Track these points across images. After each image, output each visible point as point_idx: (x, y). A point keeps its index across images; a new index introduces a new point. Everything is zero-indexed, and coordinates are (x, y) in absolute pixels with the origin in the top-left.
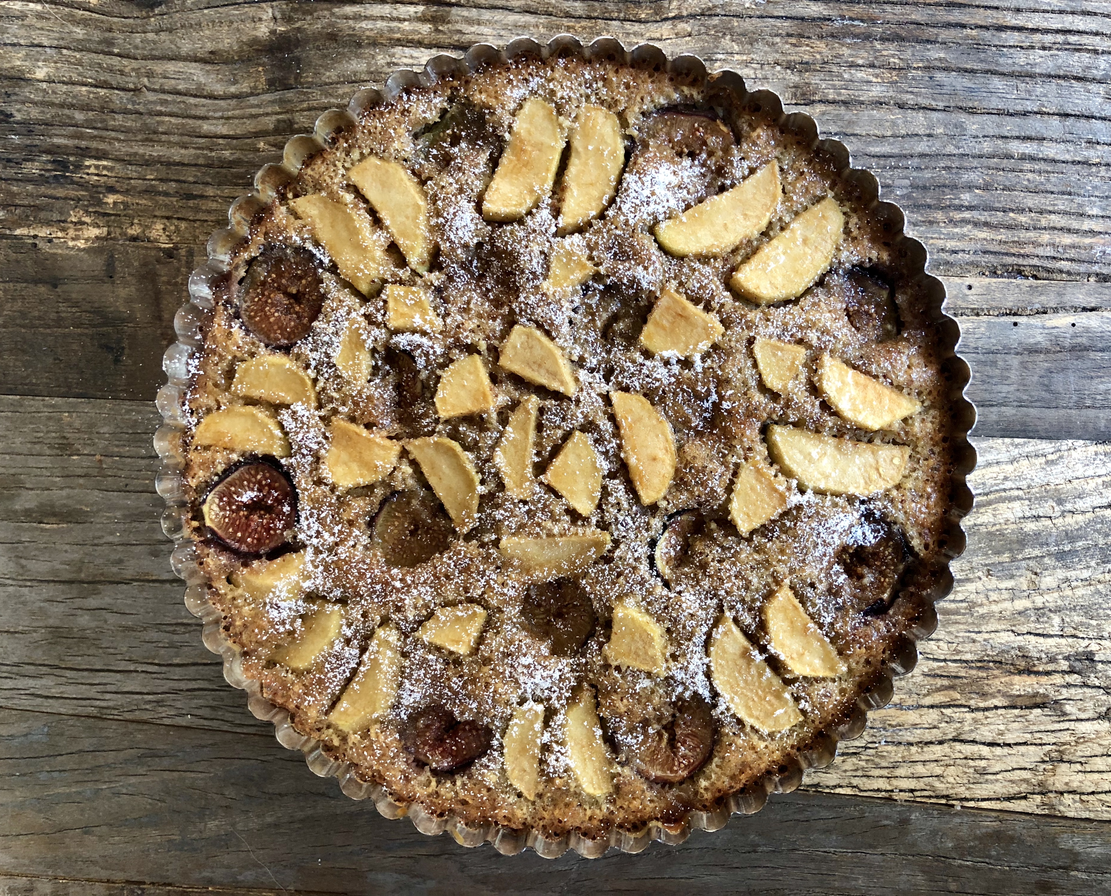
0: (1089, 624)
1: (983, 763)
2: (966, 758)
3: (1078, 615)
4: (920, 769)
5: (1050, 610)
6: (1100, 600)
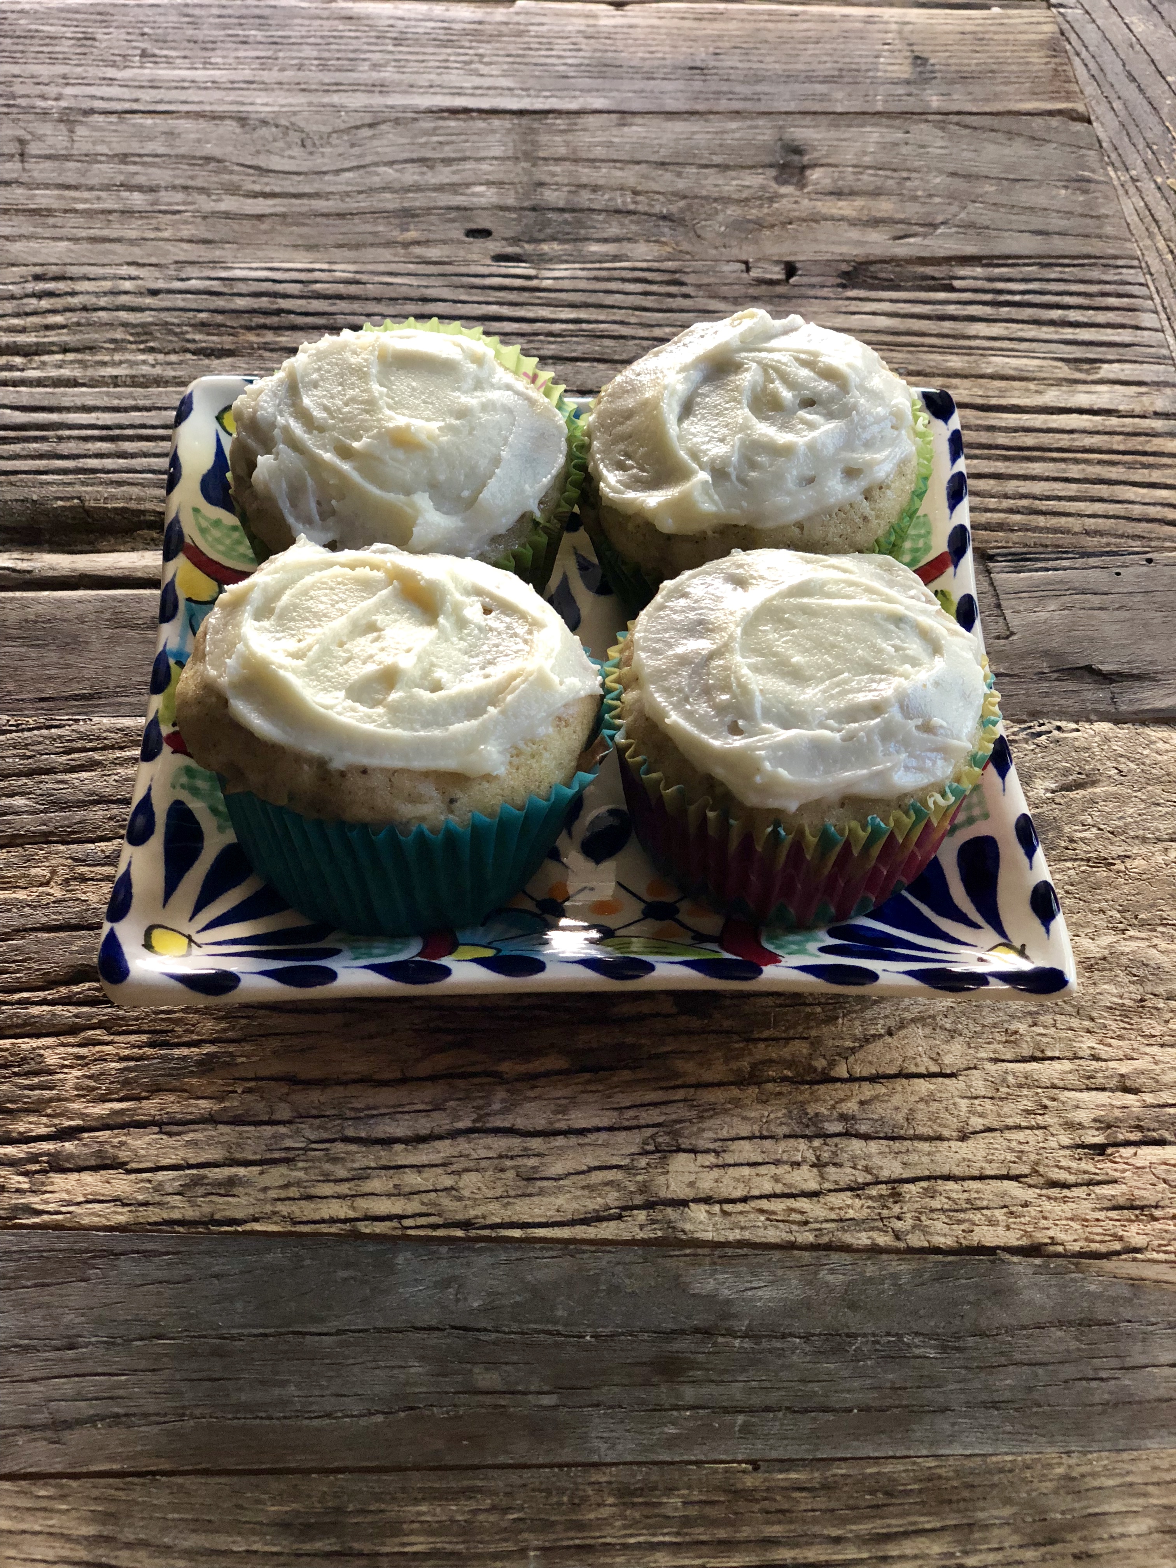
1: (532, 1162)
2: (500, 1157)
4: (413, 1179)
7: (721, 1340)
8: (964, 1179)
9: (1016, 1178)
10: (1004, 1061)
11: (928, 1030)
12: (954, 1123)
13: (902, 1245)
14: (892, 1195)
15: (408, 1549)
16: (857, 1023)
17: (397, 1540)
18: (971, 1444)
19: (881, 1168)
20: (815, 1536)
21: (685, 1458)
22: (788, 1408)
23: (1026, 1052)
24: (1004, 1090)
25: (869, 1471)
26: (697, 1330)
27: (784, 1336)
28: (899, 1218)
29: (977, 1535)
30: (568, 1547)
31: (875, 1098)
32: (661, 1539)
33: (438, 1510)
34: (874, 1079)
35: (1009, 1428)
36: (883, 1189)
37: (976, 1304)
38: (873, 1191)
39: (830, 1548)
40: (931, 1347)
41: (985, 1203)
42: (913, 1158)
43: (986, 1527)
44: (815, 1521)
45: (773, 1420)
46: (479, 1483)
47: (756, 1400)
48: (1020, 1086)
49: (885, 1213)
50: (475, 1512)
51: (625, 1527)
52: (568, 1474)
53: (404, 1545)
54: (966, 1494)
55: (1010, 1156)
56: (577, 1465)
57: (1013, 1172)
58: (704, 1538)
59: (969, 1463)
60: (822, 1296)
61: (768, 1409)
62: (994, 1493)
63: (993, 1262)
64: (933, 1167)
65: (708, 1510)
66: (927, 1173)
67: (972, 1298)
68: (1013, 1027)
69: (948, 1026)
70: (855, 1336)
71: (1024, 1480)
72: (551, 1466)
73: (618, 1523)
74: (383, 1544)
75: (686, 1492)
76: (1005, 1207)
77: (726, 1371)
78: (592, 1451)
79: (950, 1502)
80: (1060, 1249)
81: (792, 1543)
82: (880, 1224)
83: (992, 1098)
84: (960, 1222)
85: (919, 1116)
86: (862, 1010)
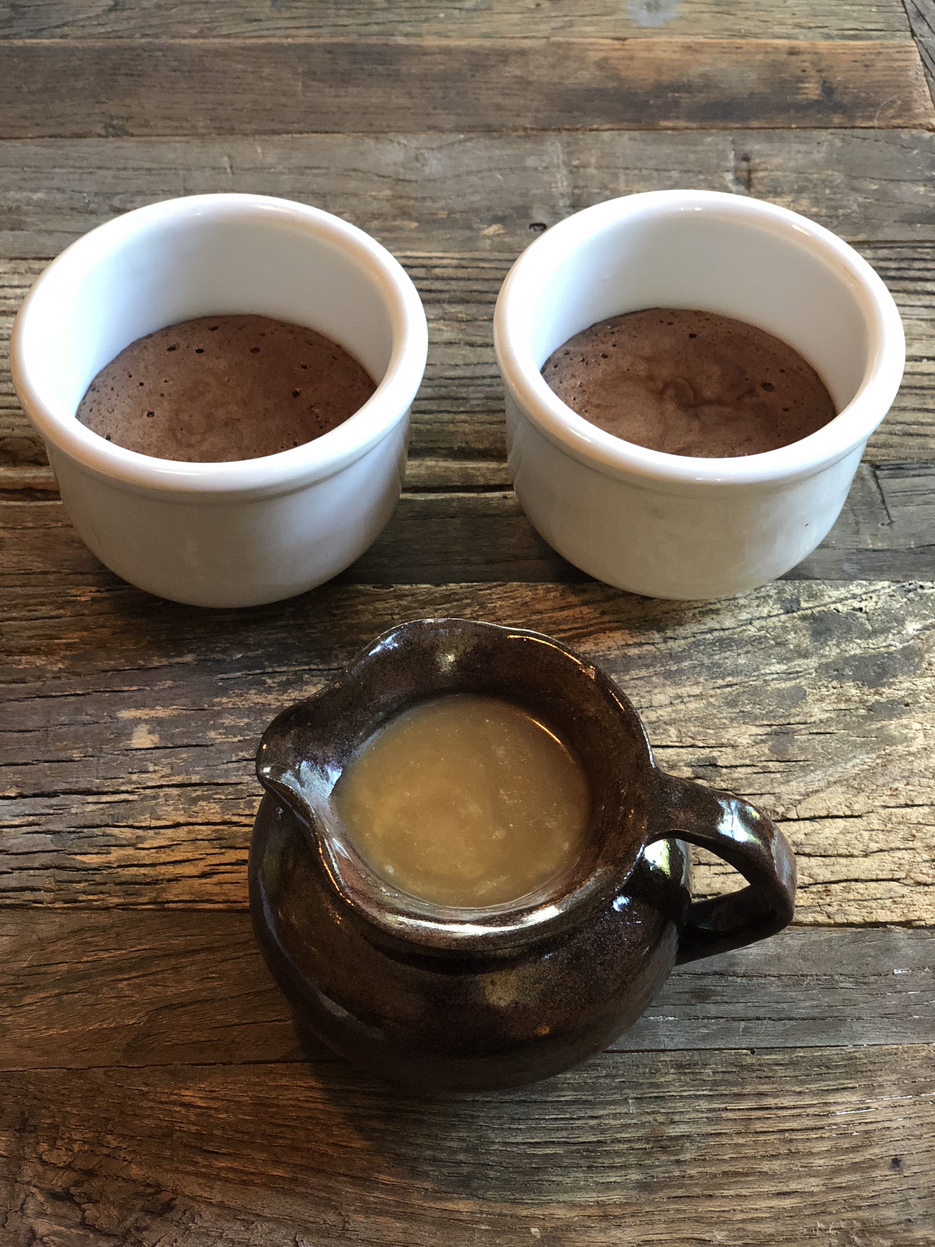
0: (707, 733)
3: (695, 726)
5: (665, 723)
6: (715, 711)
7: (730, 978)
8: (867, 881)
9: (897, 880)
10: (889, 807)
11: (844, 789)
12: (861, 847)
13: (832, 922)
14: (825, 891)
15: (562, 1099)
16: (802, 784)
17: (556, 1094)
18: (873, 1039)
19: (818, 875)
20: (787, 1091)
21: (713, 1047)
22: (770, 1018)
23: (902, 801)
24: (889, 825)
25: (816, 1054)
26: (716, 973)
27: (765, 976)
28: (829, 905)
29: (877, 1091)
30: (651, 1098)
31: (814, 831)
32: (702, 1093)
33: (577, 1077)
34: (812, 819)
35: (895, 1029)
36: (820, 888)
37: (875, 957)
38: (814, 889)
39: (797, 1098)
40: (850, 982)
41: (879, 896)
42: (837, 868)
43: (881, 1086)
44: (787, 1082)
45: (762, 1025)
46: (598, 1061)
47: (751, 1014)
48: (899, 823)
49: (821, 901)
50: (598, 1077)
51: (681, 1086)
52: (648, 1056)
53: (560, 1096)
54: (871, 1067)
55: (894, 867)
56: (652, 1051)
57: (896, 877)
58: (724, 1092)
59: (872, 1050)
60: (787, 952)
61: (758, 1019)
62: (887, 1067)
63: (884, 932)
64: (848, 874)
65: (727, 1077)
66: (845, 878)
67: (873, 953)
68: (894, 786)
69: (856, 786)
70: (807, 976)
71: (904, 1059)
72: (638, 1051)
73: (678, 1084)
74: (548, 1096)
75: (714, 1066)
76: (891, 898)
77: (733, 997)
78: (660, 1042)
79: (862, 1072)
80: (923, 923)
81: (775, 1096)
82: (818, 909)
83: (883, 831)
84: (864, 907)
85: (840, 843)
86: (805, 776)
